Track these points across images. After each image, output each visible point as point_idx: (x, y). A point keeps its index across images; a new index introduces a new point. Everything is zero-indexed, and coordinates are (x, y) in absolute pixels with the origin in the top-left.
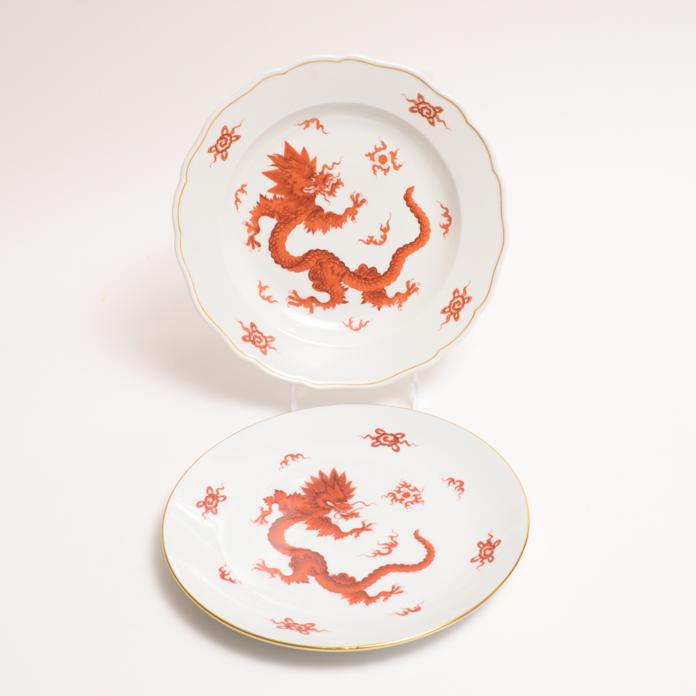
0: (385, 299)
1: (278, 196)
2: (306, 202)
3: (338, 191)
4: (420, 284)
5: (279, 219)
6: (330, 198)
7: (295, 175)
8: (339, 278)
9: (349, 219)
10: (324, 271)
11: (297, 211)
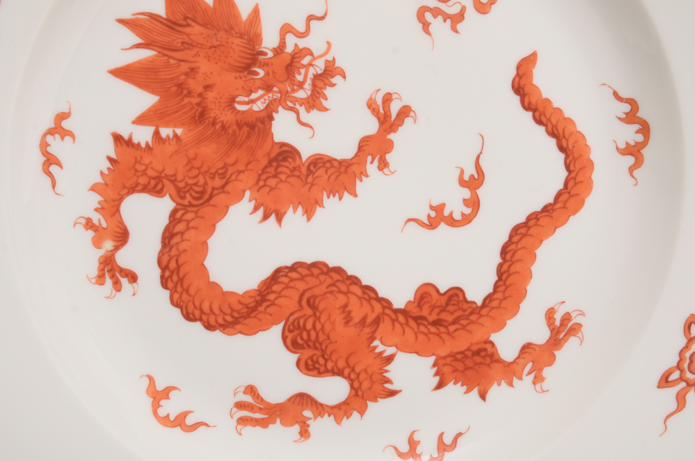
0: (496, 366)
1: (165, 132)
2: (248, 137)
3: (334, 95)
4: (582, 314)
5: (179, 194)
6: (313, 117)
7: (204, 66)
8: (367, 330)
9: (372, 168)
10: (323, 319)
11: (225, 166)
